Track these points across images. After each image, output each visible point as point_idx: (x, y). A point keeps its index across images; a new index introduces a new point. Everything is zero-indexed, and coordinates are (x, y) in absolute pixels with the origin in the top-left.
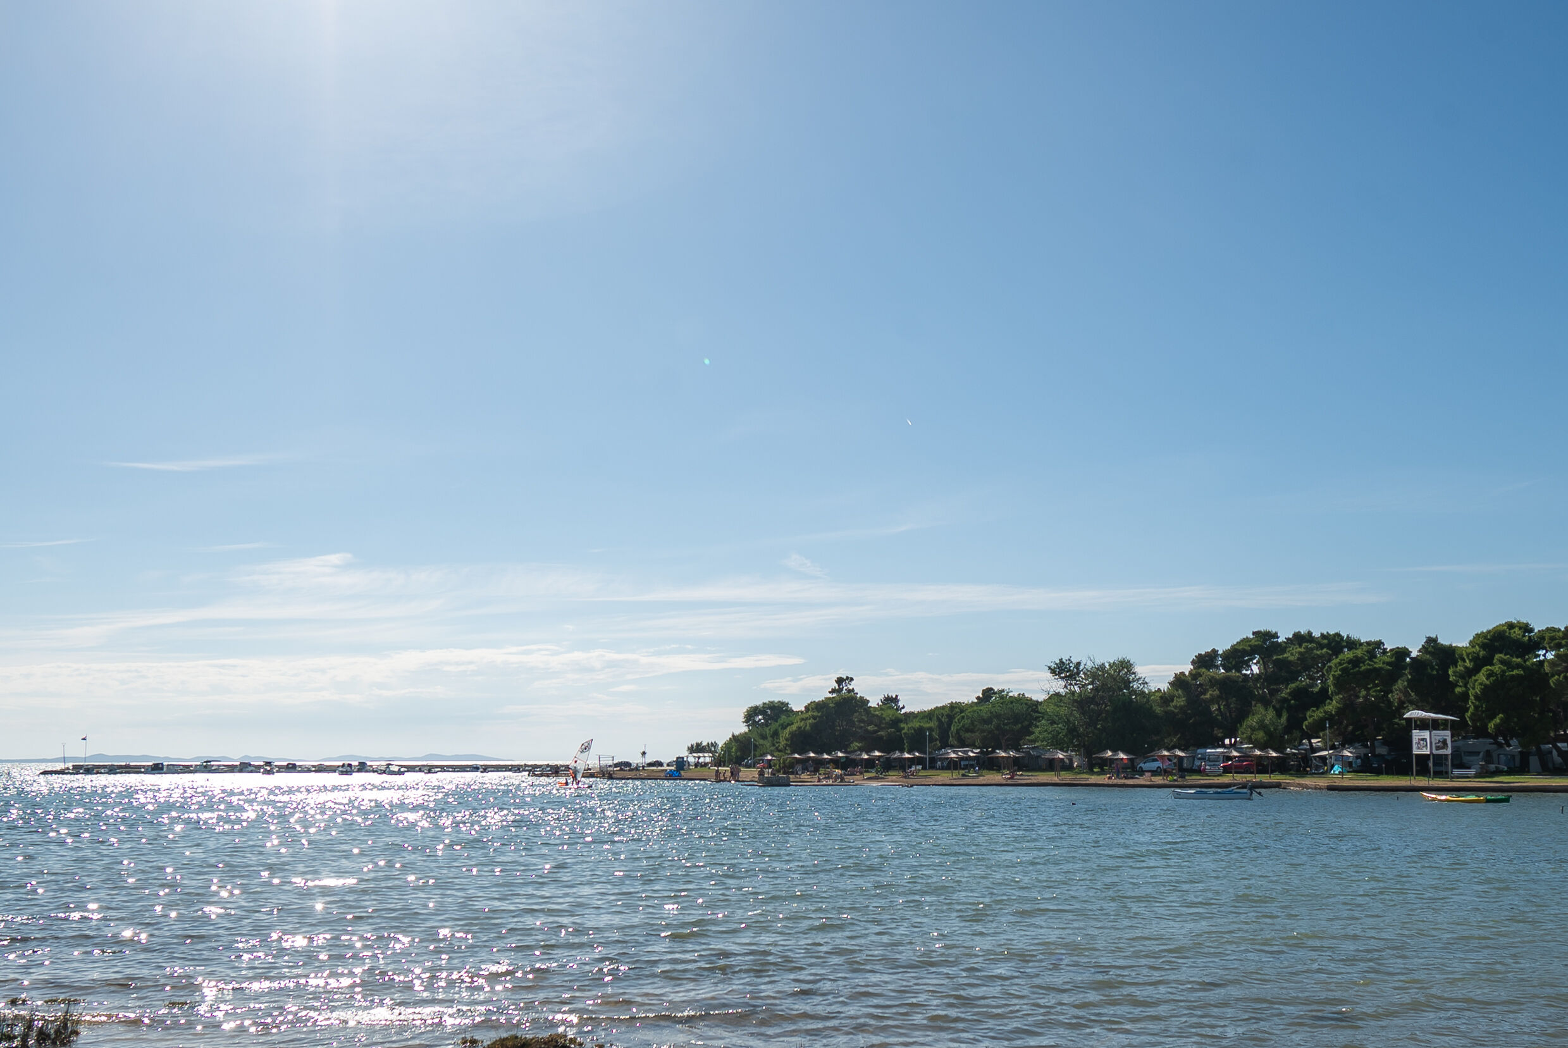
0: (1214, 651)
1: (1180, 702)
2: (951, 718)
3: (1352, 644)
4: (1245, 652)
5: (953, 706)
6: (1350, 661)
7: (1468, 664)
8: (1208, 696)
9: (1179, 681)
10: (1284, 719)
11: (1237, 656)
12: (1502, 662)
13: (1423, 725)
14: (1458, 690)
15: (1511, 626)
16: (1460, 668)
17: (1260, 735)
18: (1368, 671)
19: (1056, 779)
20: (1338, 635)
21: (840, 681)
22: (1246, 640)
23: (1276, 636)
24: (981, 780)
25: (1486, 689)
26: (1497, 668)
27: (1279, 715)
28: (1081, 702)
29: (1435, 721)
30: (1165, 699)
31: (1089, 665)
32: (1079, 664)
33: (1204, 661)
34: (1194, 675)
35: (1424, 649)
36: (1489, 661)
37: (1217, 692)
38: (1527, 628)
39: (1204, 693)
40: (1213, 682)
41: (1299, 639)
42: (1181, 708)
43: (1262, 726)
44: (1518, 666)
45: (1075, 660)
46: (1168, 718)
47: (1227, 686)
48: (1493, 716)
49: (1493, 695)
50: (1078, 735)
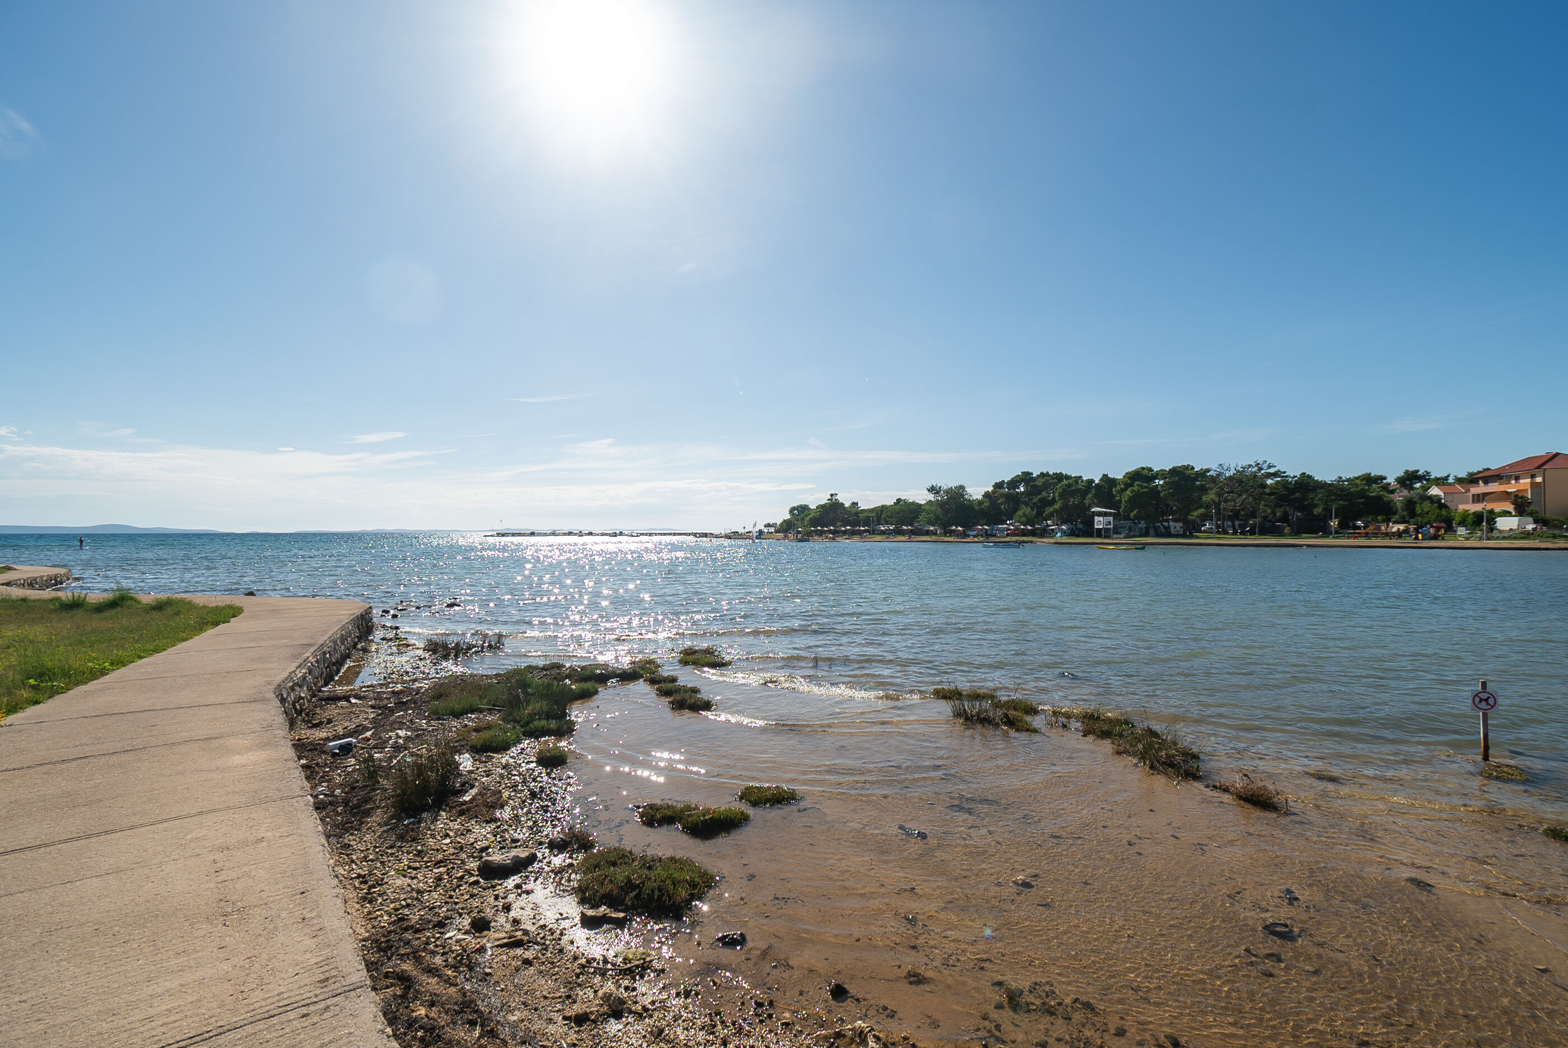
0: (1003, 481)
1: (987, 504)
2: (882, 512)
3: (1068, 477)
4: (1017, 482)
5: (883, 506)
6: (1066, 485)
7: (1122, 486)
8: (1000, 502)
9: (987, 495)
10: (1035, 512)
11: (1014, 483)
12: (1138, 485)
13: (1100, 514)
14: (1117, 498)
15: (1143, 469)
16: (1118, 488)
17: (1024, 519)
18: (1075, 490)
19: (929, 539)
20: (1061, 474)
21: (832, 495)
22: (1019, 475)
23: (1032, 474)
24: (895, 539)
25: (1130, 498)
26: (1136, 488)
27: (1033, 510)
28: (941, 504)
29: (1105, 512)
30: (980, 503)
31: (945, 487)
32: (941, 487)
33: (999, 486)
34: (993, 492)
35: (1101, 480)
36: (1132, 485)
37: (1004, 500)
38: (1150, 470)
39: (999, 499)
40: (1002, 495)
41: (1042, 475)
42: (987, 507)
43: (1025, 515)
44: (1146, 487)
45: (939, 486)
46: (982, 511)
47: (1009, 497)
48: (1133, 511)
49: (1133, 501)
50: (940, 519)
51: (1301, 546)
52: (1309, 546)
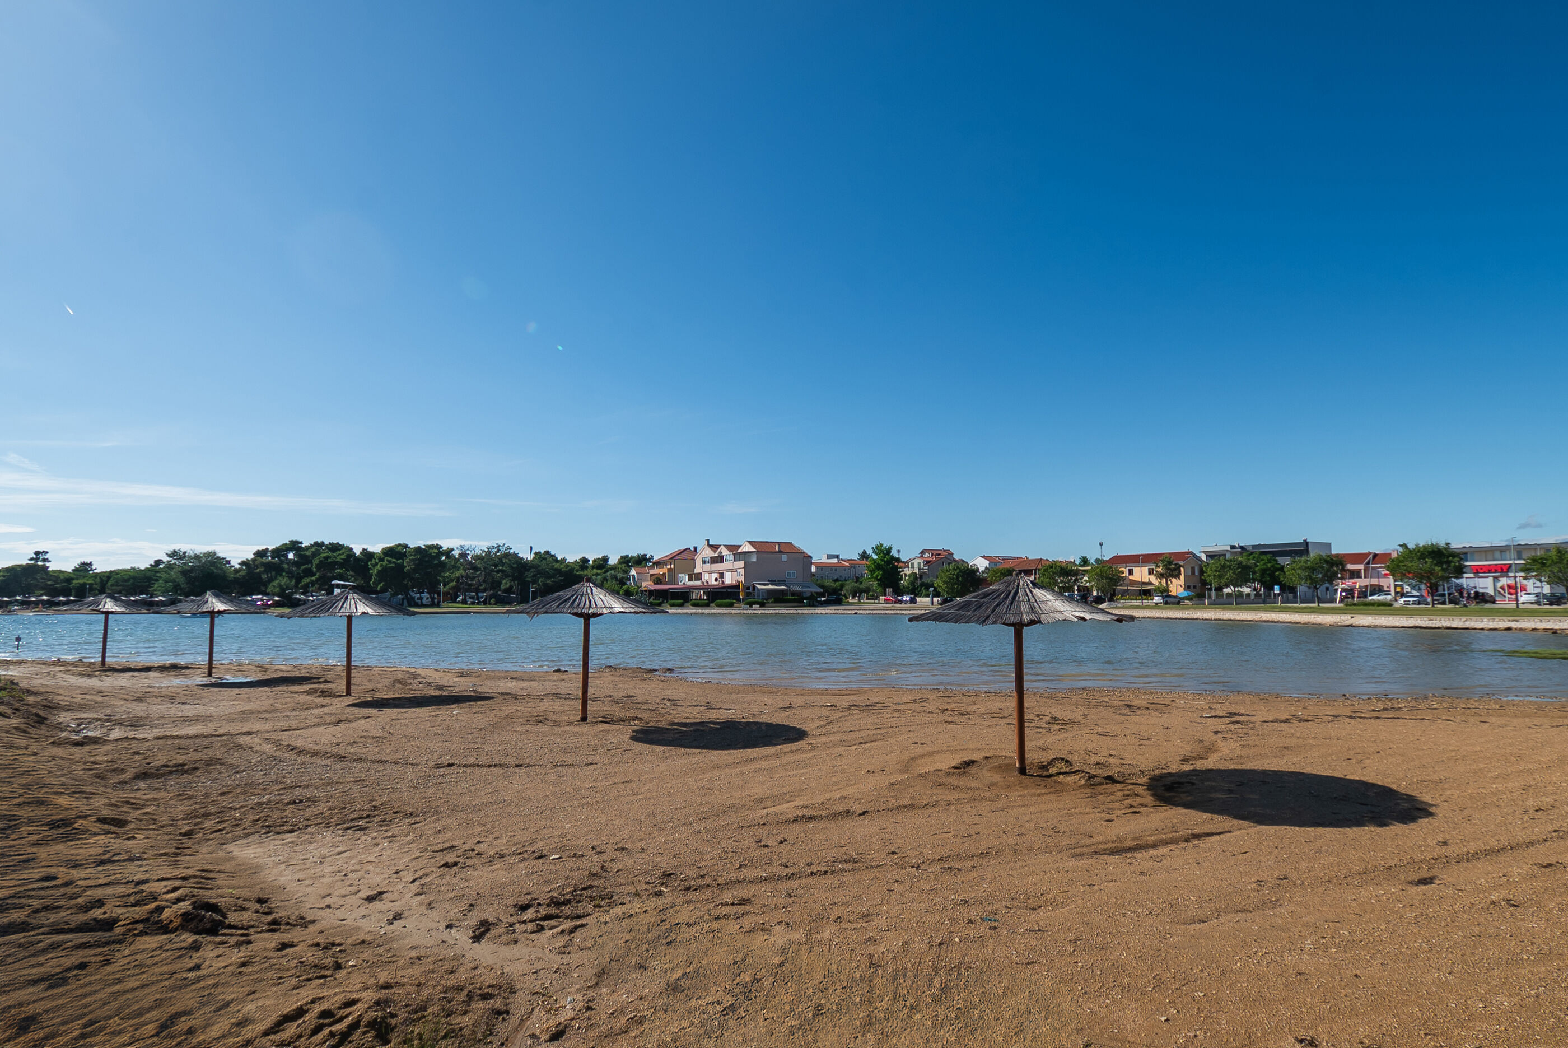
0: (267, 549)
1: (243, 573)
2: (109, 578)
3: (340, 547)
4: (284, 550)
5: (111, 572)
6: (324, 557)
7: (377, 561)
8: (258, 571)
9: (243, 563)
10: (292, 582)
11: (280, 552)
12: (388, 561)
13: (338, 586)
15: (400, 545)
16: (373, 562)
17: (277, 590)
18: (331, 562)
20: (338, 543)
21: (37, 553)
22: (286, 544)
23: (303, 543)
25: (379, 571)
26: (384, 563)
27: (290, 581)
28: (185, 573)
29: (343, 585)
30: (236, 571)
31: (191, 554)
32: (185, 552)
33: (261, 554)
34: (253, 560)
35: (362, 553)
36: (383, 560)
37: (262, 569)
38: (406, 546)
39: (258, 568)
40: (263, 564)
41: (316, 544)
42: (245, 575)
43: (280, 586)
44: (394, 562)
45: (183, 551)
46: (236, 581)
47: (269, 567)
48: (380, 584)
49: (383, 573)
50: (181, 589)
51: (469, 613)
52: (474, 613)
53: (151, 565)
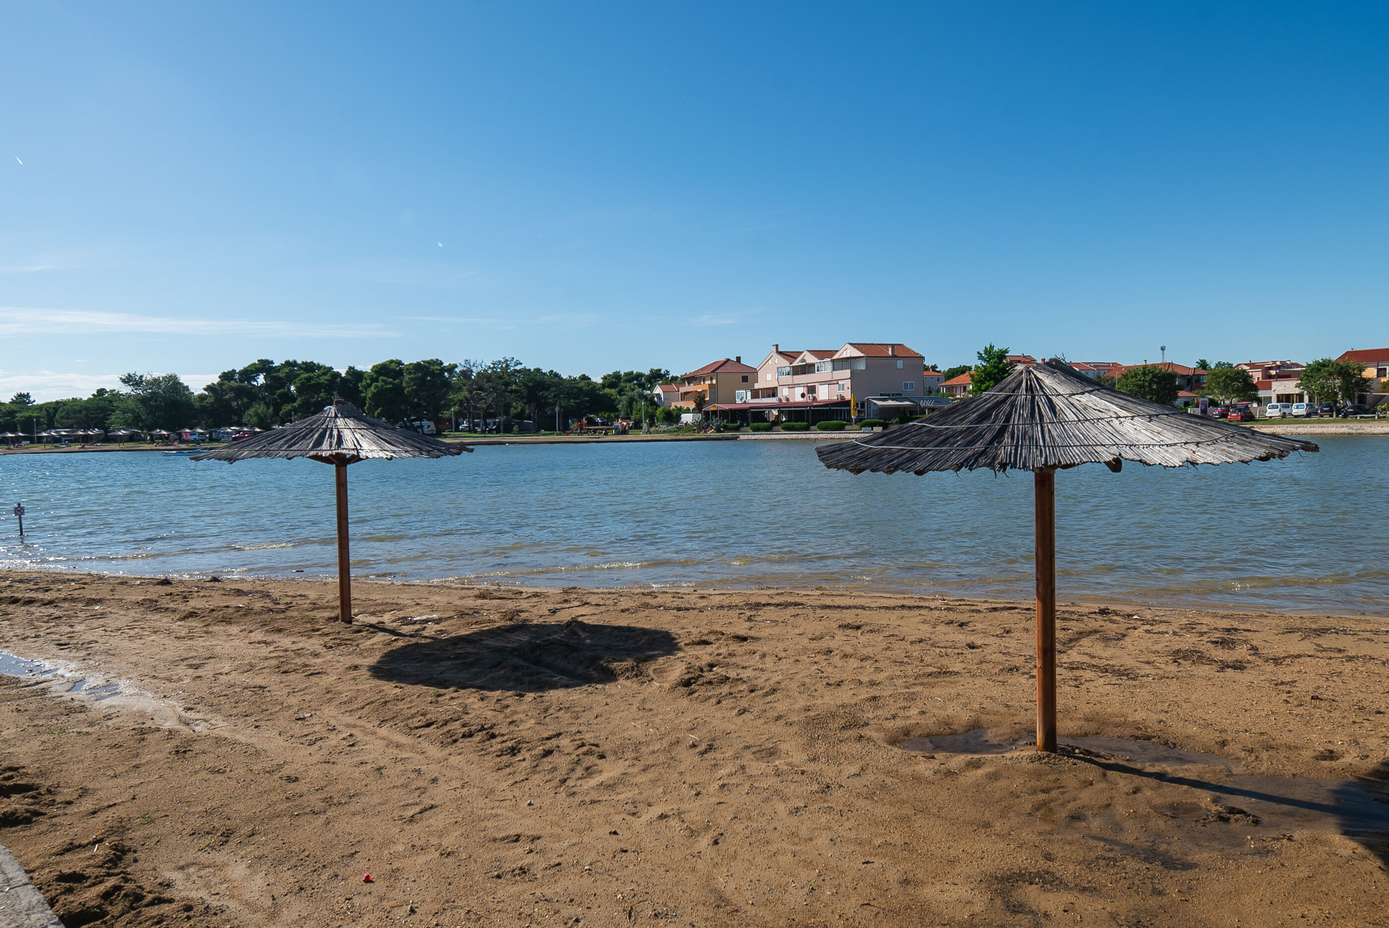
0: (234, 371)
1: (211, 400)
3: (319, 367)
4: (252, 372)
5: (57, 403)
6: (306, 379)
7: (368, 381)
8: (227, 397)
9: (209, 388)
10: (271, 410)
11: (249, 373)
12: (383, 381)
14: (363, 395)
15: (392, 362)
16: (364, 383)
17: (255, 419)
18: (315, 384)
19: (118, 448)
20: (312, 362)
22: (255, 364)
23: (272, 362)
25: (374, 394)
26: (379, 384)
27: (268, 408)
28: (143, 400)
30: (202, 397)
31: (149, 378)
32: (142, 376)
33: (227, 376)
34: (220, 384)
35: (347, 373)
36: (376, 380)
37: (233, 395)
38: (399, 363)
39: (226, 394)
40: (232, 389)
41: (288, 363)
42: (212, 404)
43: (257, 414)
44: (390, 383)
45: (139, 374)
46: (203, 409)
47: (240, 392)
48: (377, 409)
49: (378, 397)
50: (142, 421)
53: (94, 395)
